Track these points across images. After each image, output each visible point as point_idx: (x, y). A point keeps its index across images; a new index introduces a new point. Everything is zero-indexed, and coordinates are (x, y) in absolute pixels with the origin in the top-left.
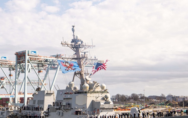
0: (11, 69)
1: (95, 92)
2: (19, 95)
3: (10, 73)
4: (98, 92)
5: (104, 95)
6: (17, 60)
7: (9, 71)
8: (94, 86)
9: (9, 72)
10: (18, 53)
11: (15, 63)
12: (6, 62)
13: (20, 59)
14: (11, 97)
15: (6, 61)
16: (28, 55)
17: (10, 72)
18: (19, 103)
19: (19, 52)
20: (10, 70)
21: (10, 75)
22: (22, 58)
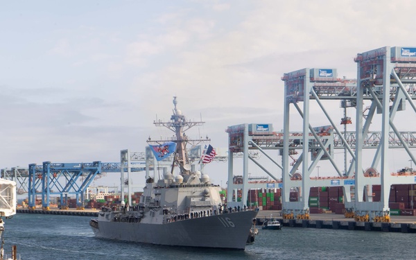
0: (348, 103)
1: (191, 186)
2: (369, 178)
3: (345, 114)
4: (194, 186)
5: (203, 189)
6: (362, 77)
7: (343, 109)
8: (190, 178)
9: (343, 113)
10: (365, 56)
11: (356, 85)
12: (332, 84)
13: (368, 75)
14: (346, 183)
15: (332, 82)
16: (393, 60)
17: (345, 111)
18: (370, 200)
19: (367, 53)
20: (344, 105)
21: (345, 121)
22: (373, 70)
